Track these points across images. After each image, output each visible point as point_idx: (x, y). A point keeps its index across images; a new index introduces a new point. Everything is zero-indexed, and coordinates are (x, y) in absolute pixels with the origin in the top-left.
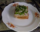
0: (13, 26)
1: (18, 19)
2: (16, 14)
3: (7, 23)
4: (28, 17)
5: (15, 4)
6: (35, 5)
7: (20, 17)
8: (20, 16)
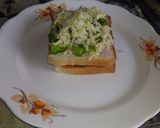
0: (46, 111)
1: (67, 73)
2: (55, 53)
3: (14, 98)
4: (114, 65)
5: (49, 8)
6: (139, 11)
7: (76, 66)
8: (74, 60)
